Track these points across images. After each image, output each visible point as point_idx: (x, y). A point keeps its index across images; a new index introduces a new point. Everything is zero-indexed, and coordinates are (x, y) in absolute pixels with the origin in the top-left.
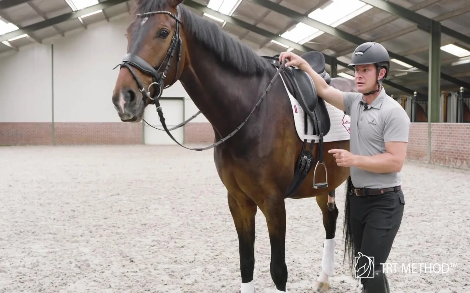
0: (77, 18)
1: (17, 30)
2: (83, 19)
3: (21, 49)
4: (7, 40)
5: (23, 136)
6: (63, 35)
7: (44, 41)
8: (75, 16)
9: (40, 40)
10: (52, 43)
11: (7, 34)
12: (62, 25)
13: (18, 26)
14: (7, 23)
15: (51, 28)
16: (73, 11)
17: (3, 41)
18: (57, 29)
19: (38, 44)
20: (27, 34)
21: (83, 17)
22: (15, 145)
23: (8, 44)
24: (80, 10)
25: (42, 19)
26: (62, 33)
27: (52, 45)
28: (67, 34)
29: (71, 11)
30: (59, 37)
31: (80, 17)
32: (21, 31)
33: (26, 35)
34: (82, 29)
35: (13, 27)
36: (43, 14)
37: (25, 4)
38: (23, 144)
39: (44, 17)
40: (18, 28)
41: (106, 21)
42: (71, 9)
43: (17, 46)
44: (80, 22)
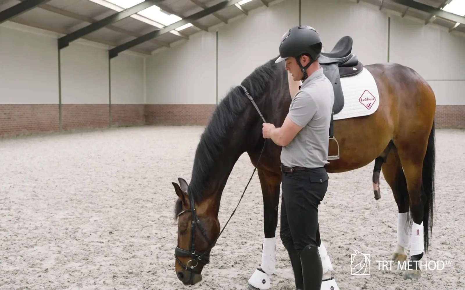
0: (234, 5)
1: (181, 21)
2: (241, 6)
3: (191, 37)
4: (175, 30)
5: (191, 117)
6: (226, 23)
7: (210, 29)
9: (205, 28)
10: (216, 31)
11: (171, 25)
12: (220, 12)
13: (180, 16)
14: (169, 15)
17: (171, 30)
18: (218, 16)
19: (204, 32)
21: (242, 3)
22: (185, 125)
23: (177, 34)
25: (200, 9)
26: (225, 20)
27: (217, 33)
28: (230, 21)
30: (222, 24)
31: (238, 3)
32: (184, 21)
33: (189, 25)
34: (243, 15)
35: (176, 18)
36: (202, 5)
38: (191, 125)
39: (203, 8)
40: (180, 19)
41: (265, 6)
43: (186, 35)
44: (239, 9)
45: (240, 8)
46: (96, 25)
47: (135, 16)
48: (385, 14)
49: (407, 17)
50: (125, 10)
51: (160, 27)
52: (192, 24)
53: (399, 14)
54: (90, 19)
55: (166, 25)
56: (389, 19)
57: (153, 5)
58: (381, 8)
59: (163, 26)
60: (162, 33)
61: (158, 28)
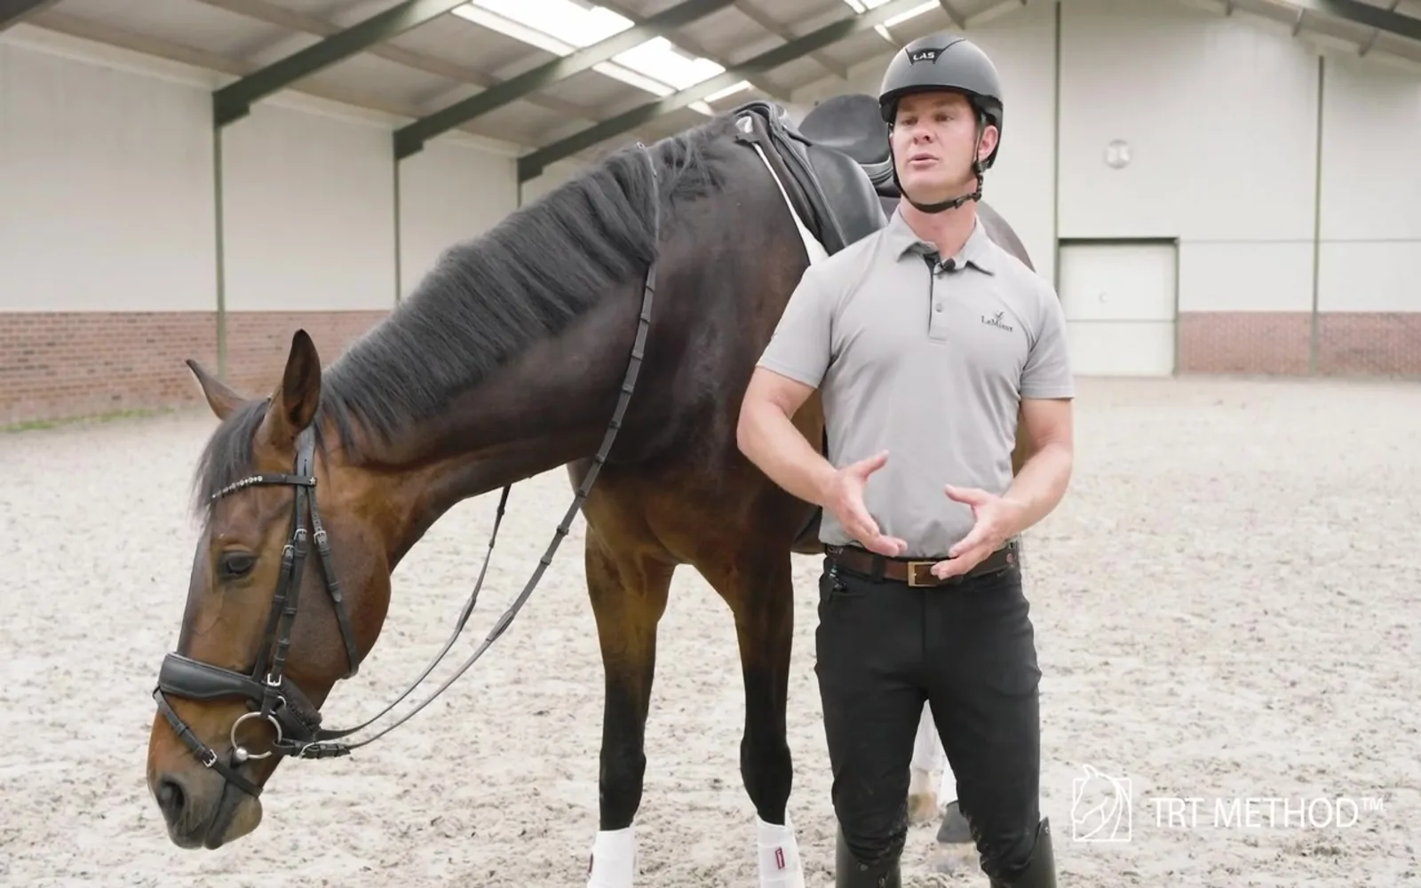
0: (872, 30)
1: (721, 75)
2: (891, 30)
4: (702, 100)
6: (844, 76)
8: (864, 24)
9: (786, 94)
10: (814, 99)
11: (696, 85)
12: (834, 50)
13: (722, 62)
14: (693, 60)
15: (806, 62)
16: (856, 14)
17: (693, 102)
18: (825, 61)
20: (749, 80)
21: (892, 22)
23: (705, 110)
24: (874, 9)
25: (776, 42)
26: (841, 70)
28: (854, 71)
29: (851, 13)
30: (832, 80)
31: (882, 23)
32: (729, 76)
33: (745, 84)
35: (710, 68)
36: (782, 28)
37: (731, 10)
39: (784, 36)
40: (721, 70)
42: (851, 8)
44: (883, 38)
45: (886, 35)
46: (497, 94)
47: (604, 68)
48: (1310, 47)
49: (1374, 57)
50: (580, 51)
51: (663, 92)
52: (752, 82)
53: (1350, 47)
54: (483, 75)
55: (680, 88)
56: (1321, 61)
57: (655, 35)
58: (1297, 29)
59: (671, 91)
60: (666, 109)
61: (658, 96)
